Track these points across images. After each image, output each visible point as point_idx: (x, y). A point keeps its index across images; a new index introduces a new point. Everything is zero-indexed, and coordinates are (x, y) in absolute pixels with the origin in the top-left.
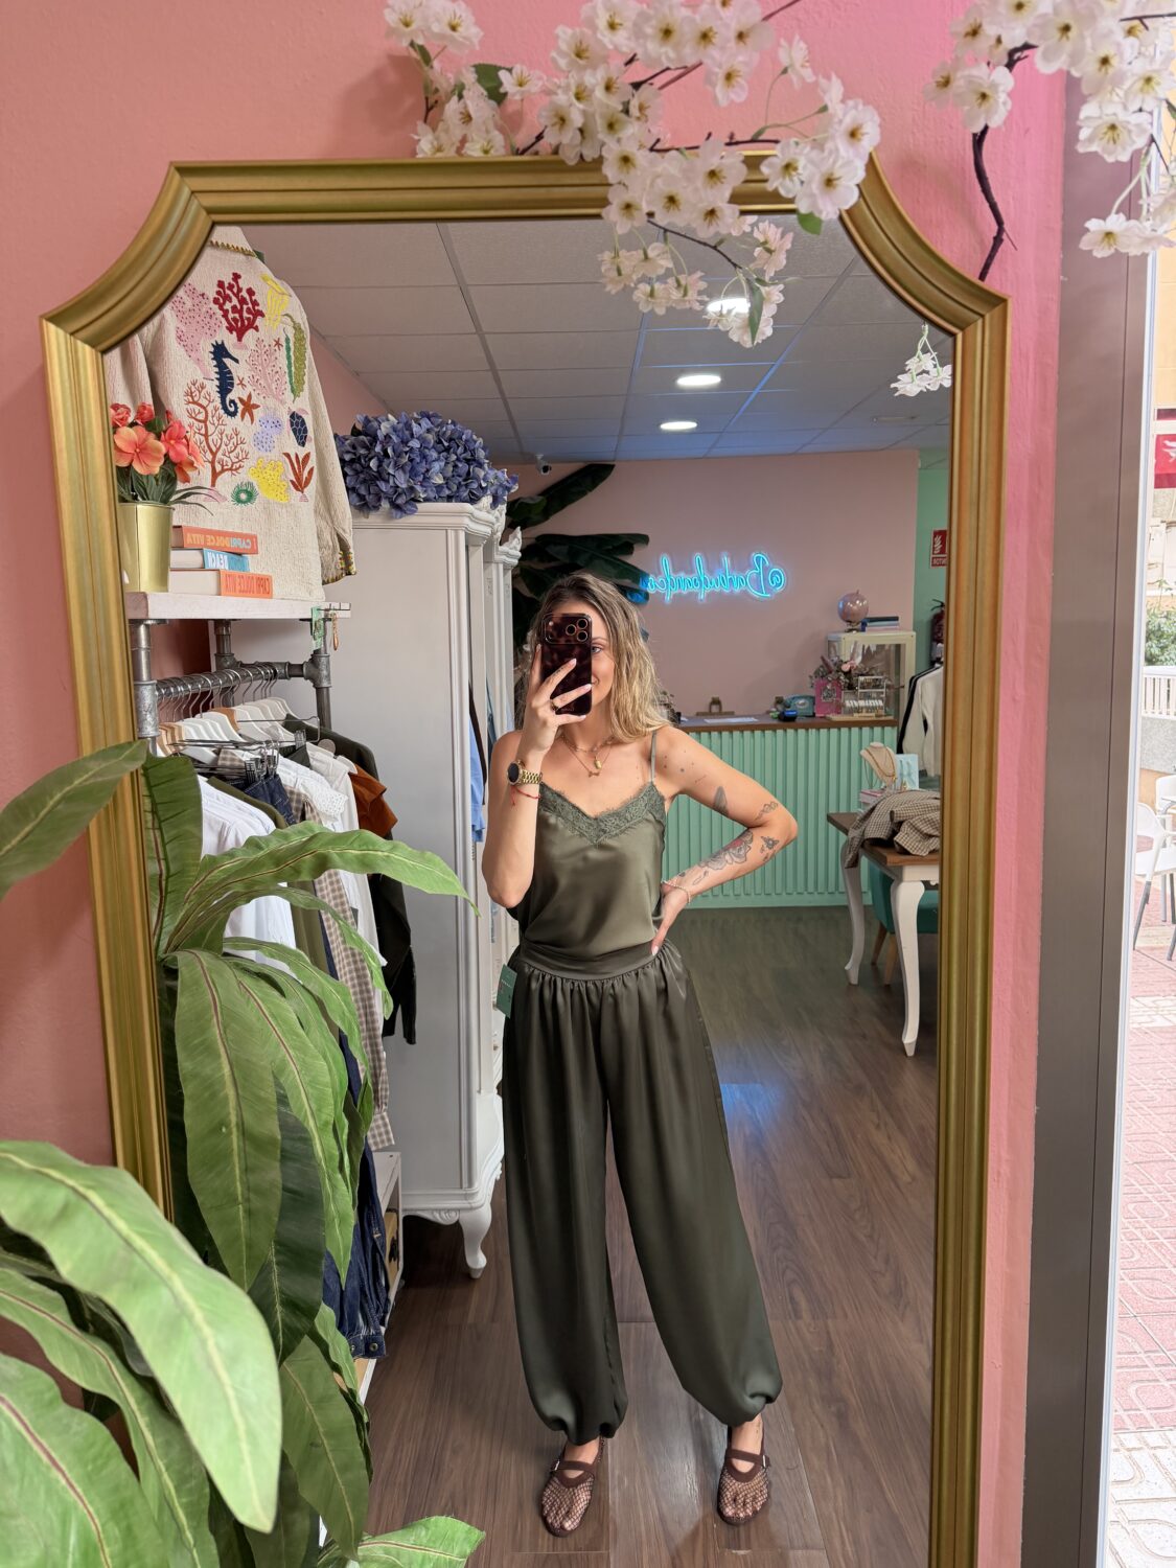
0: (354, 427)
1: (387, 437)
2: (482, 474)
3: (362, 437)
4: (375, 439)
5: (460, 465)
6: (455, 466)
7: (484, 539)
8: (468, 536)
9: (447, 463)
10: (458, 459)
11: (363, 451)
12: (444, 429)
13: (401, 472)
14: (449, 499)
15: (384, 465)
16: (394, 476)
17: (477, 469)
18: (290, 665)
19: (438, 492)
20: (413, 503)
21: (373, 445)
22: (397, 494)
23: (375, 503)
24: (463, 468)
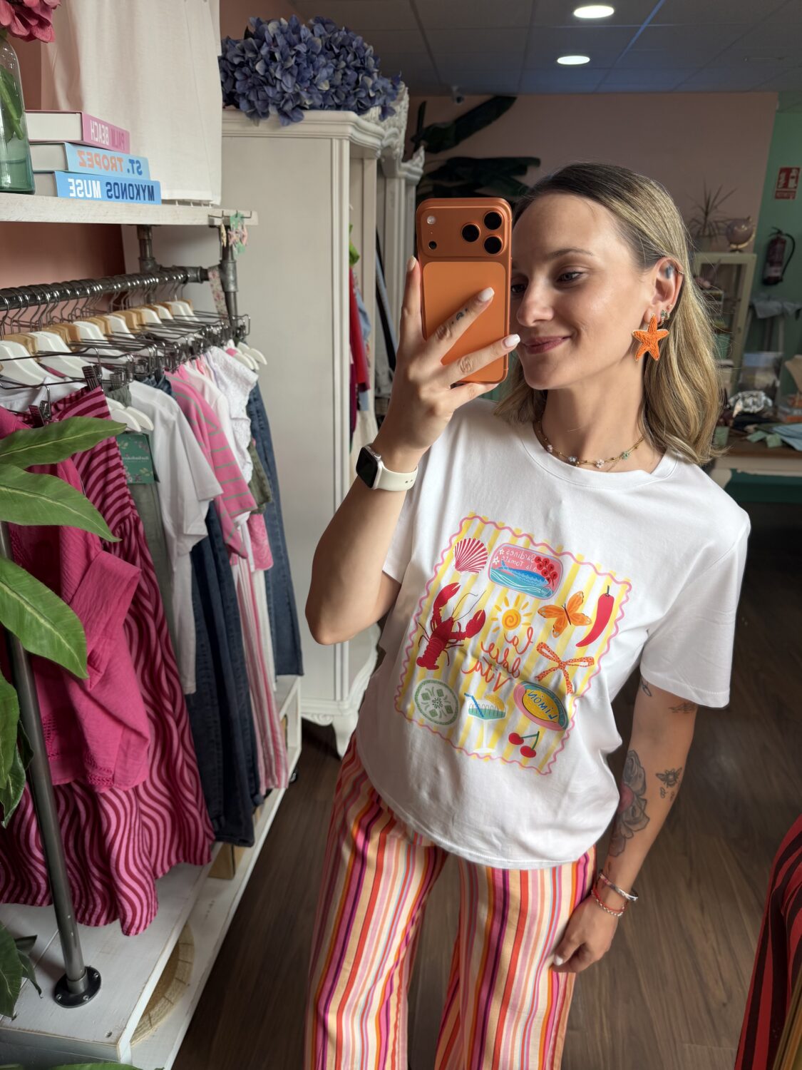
0: (247, 30)
1: (274, 39)
2: (370, 82)
3: (250, 39)
4: (265, 40)
5: (349, 72)
7: (373, 149)
8: (354, 146)
9: (335, 71)
10: (347, 67)
11: (250, 55)
12: (336, 35)
13: (289, 77)
14: (338, 107)
15: (272, 71)
16: (281, 81)
17: (366, 78)
18: (199, 270)
19: (324, 99)
20: (299, 110)
21: (260, 47)
22: (283, 102)
23: (265, 111)
24: (353, 75)
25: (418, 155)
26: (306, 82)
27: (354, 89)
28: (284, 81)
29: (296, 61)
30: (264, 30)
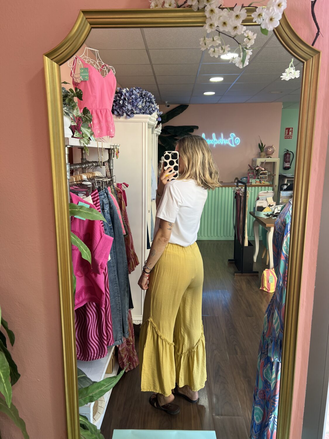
1: (125, 94)
3: (118, 94)
8: (148, 125)
9: (143, 102)
10: (146, 101)
11: (118, 98)
12: (143, 92)
15: (125, 102)
17: (152, 104)
19: (140, 111)
20: (133, 114)
21: (121, 96)
22: (128, 112)
23: (122, 114)
24: (148, 104)
25: (160, 126)
26: (135, 106)
27: (148, 108)
28: (128, 106)
29: (132, 100)
30: (122, 92)
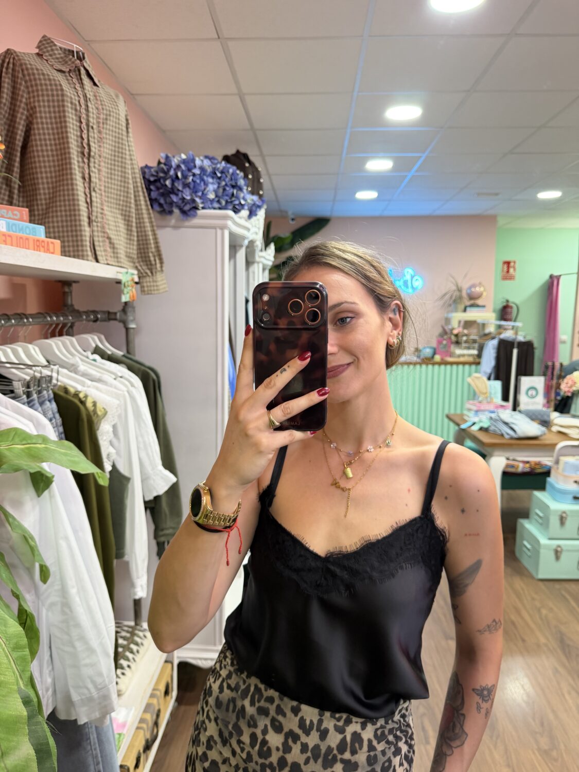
0: (159, 161)
1: (178, 167)
2: (242, 195)
3: (162, 166)
4: (171, 167)
5: (228, 189)
6: (224, 190)
7: (244, 238)
8: (232, 235)
9: (218, 187)
10: (226, 185)
11: (162, 175)
12: (219, 166)
13: (187, 189)
14: (220, 209)
15: (176, 184)
16: (182, 192)
17: (239, 192)
18: (109, 313)
19: (211, 204)
20: (195, 210)
21: (169, 170)
22: (184, 204)
23: (170, 210)
24: (230, 190)
25: (270, 248)
26: (199, 192)
27: (231, 198)
28: (184, 191)
29: (192, 180)
30: (170, 161)
